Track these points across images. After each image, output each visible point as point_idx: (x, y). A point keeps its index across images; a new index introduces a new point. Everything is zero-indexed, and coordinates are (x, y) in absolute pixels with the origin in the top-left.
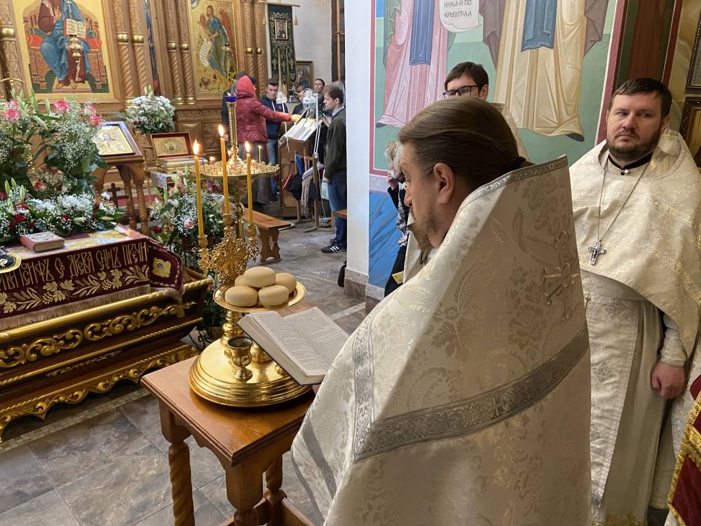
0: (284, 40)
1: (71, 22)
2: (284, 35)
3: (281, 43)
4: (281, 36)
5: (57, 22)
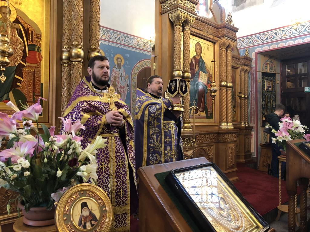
0: (270, 91)
1: (202, 73)
2: (270, 89)
3: (268, 93)
4: (268, 89)
5: (196, 72)
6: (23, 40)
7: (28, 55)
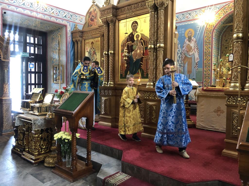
6: (143, 46)
7: (144, 52)
